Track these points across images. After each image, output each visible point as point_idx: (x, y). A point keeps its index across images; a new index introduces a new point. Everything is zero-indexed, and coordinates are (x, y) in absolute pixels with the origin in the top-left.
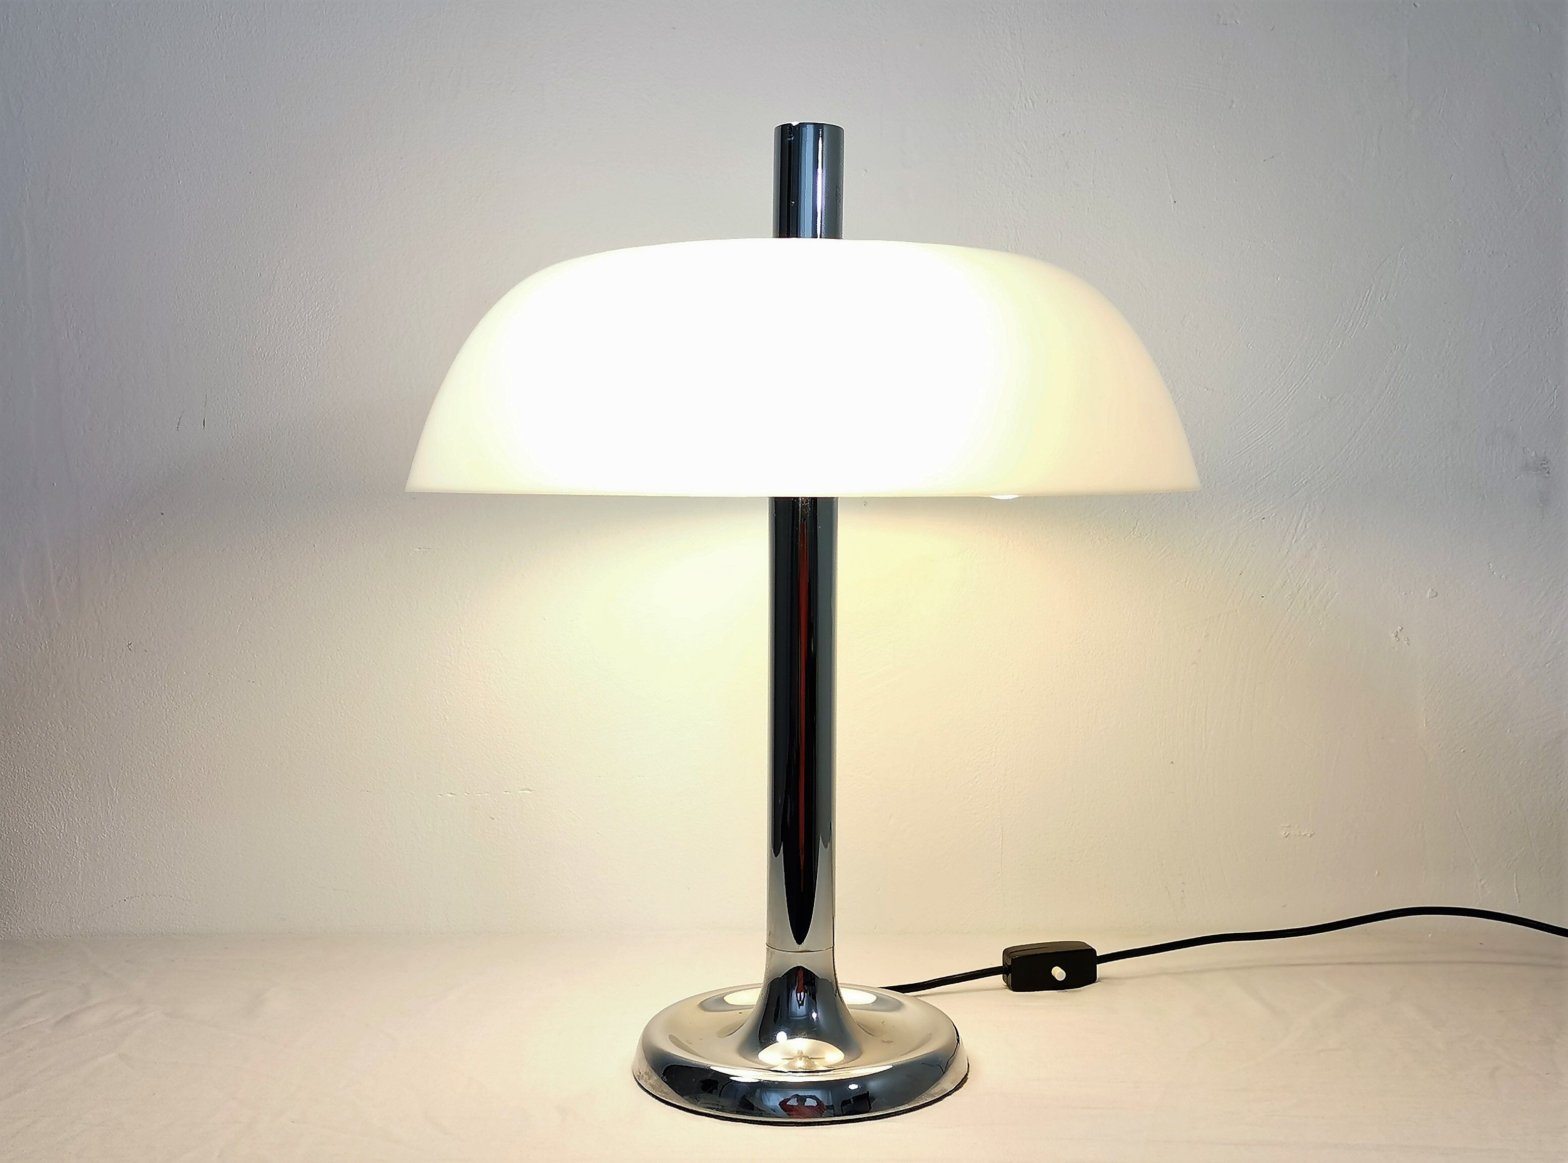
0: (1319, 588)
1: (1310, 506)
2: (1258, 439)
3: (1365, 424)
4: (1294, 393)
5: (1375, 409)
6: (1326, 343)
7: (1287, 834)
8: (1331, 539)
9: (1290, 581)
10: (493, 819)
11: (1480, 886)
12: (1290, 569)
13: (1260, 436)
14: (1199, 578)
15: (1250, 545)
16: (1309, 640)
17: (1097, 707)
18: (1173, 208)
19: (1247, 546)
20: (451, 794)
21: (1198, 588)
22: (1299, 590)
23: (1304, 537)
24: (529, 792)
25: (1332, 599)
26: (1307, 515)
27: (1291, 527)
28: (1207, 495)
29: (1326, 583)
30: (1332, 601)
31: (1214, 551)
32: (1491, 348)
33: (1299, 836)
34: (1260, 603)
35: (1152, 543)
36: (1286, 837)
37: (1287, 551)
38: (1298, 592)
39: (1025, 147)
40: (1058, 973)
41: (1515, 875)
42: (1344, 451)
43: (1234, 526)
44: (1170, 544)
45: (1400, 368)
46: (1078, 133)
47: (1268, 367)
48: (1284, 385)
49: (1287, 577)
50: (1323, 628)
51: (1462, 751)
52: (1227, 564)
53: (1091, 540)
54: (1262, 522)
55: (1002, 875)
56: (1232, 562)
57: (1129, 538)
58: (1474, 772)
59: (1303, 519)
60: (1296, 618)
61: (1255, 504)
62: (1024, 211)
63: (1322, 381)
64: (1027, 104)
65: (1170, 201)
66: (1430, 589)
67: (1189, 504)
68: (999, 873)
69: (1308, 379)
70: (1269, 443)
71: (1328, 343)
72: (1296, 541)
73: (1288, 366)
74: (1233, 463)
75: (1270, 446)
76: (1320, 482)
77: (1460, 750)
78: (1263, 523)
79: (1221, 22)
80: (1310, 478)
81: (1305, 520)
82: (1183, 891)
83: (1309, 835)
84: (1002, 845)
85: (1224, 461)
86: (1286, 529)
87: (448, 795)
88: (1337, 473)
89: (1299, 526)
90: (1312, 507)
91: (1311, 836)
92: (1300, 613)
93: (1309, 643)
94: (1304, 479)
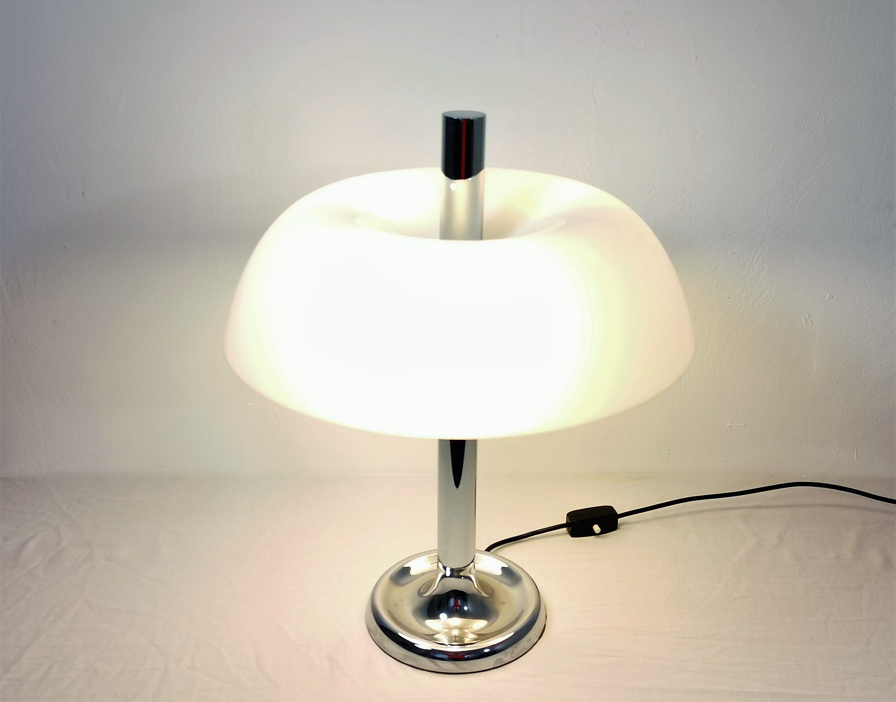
0: (763, 293)
3: (801, 198)
4: (760, 179)
5: (809, 189)
6: (783, 149)
7: (730, 425)
8: (773, 266)
9: (746, 289)
11: (836, 452)
12: (747, 282)
14: (692, 287)
15: (724, 268)
16: (754, 322)
19: (722, 270)
20: (252, 403)
21: (691, 293)
23: (757, 264)
25: (770, 299)
26: (760, 251)
27: (749, 259)
29: (767, 290)
30: (770, 300)
31: (702, 272)
32: (886, 152)
33: (737, 426)
34: (727, 301)
36: (730, 426)
37: (746, 272)
38: (750, 295)
40: (597, 528)
41: (856, 447)
42: (787, 214)
43: (716, 258)
45: (827, 165)
47: (745, 163)
48: (754, 174)
49: (744, 287)
50: (763, 316)
51: (835, 383)
52: (709, 279)
54: (732, 256)
56: (713, 278)
58: (841, 394)
59: (758, 254)
60: (748, 310)
61: (730, 245)
63: (778, 172)
66: (829, 295)
69: (770, 170)
71: (785, 149)
72: (752, 267)
73: (758, 163)
74: (718, 221)
75: (742, 211)
76: (770, 232)
77: (834, 382)
80: (764, 230)
81: (759, 255)
82: (669, 454)
83: (743, 426)
85: (713, 219)
86: (746, 260)
87: (250, 403)
88: (781, 227)
89: (755, 258)
90: (764, 247)
91: (744, 426)
92: (750, 307)
93: (754, 324)
94: (761, 231)
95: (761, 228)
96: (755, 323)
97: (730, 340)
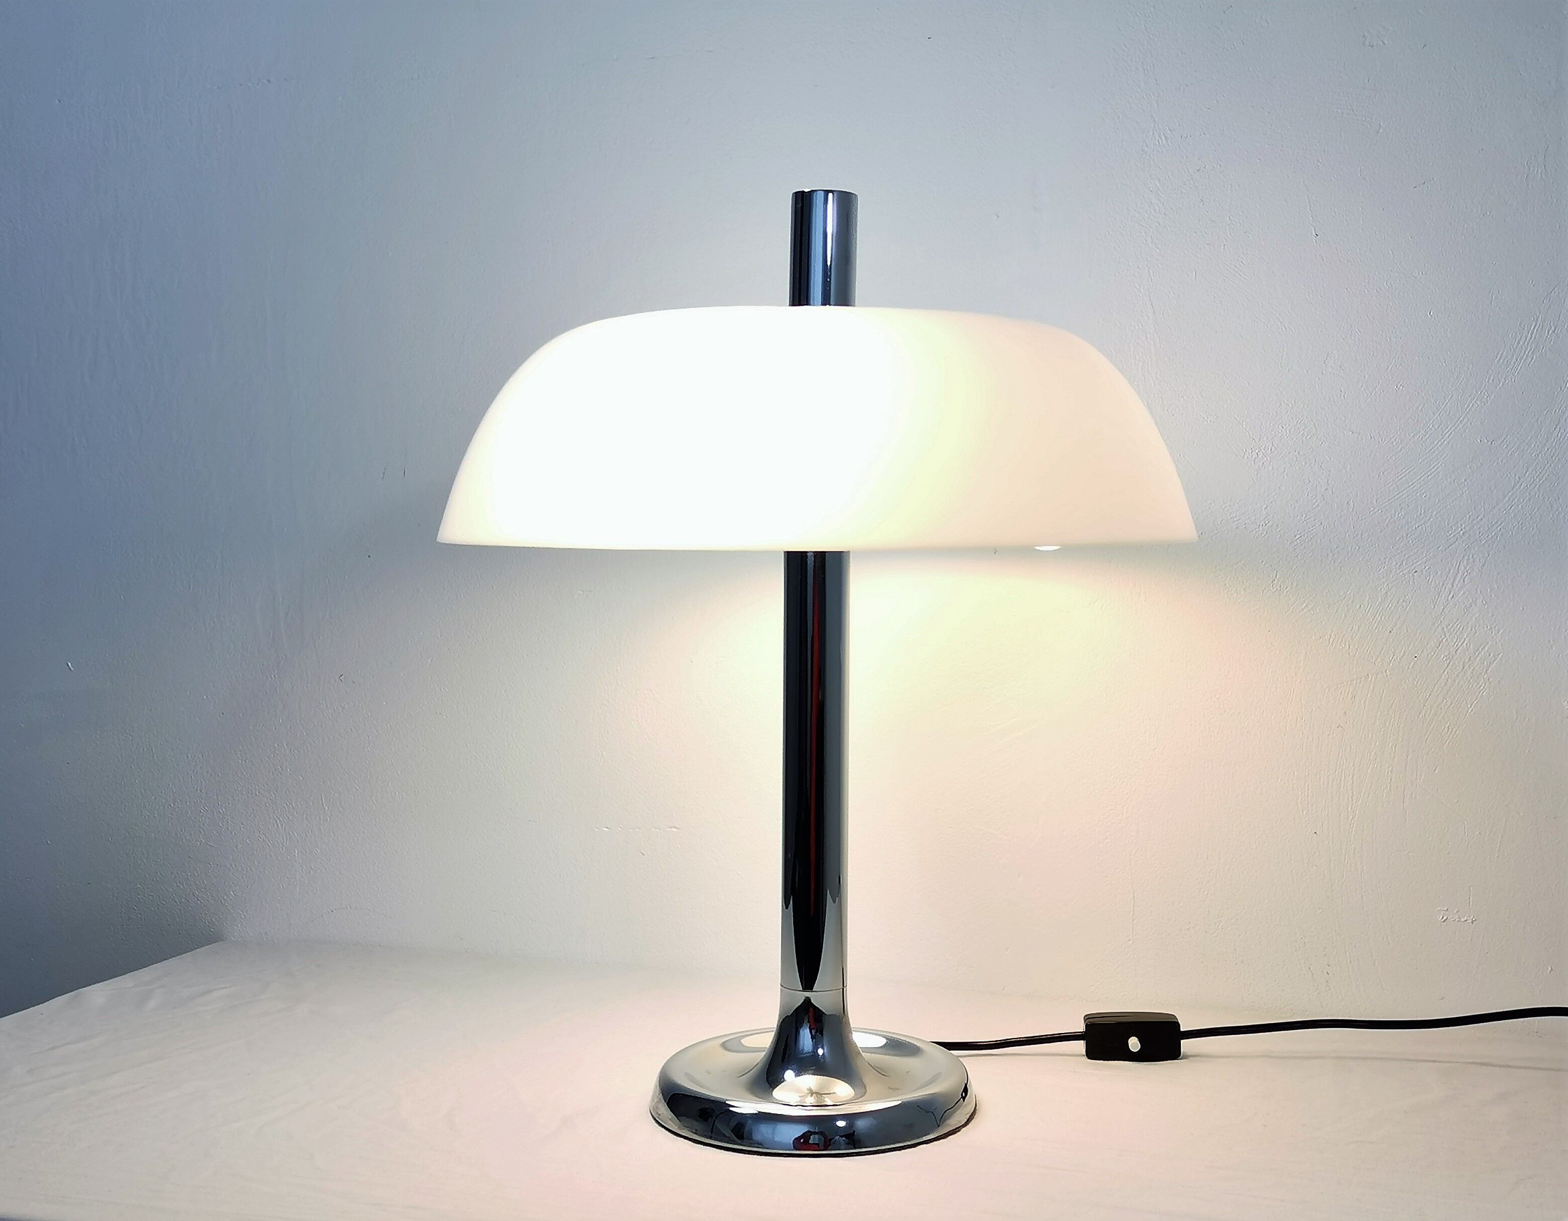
0: (1480, 649)
1: (1468, 559)
2: (1410, 486)
3: (1531, 469)
4: (1449, 436)
5: (1543, 453)
6: (1485, 381)
7: (1445, 918)
8: (1493, 595)
9: (1447, 640)
10: (643, 854)
12: (1447, 627)
13: (1411, 483)
14: (1345, 635)
15: (1401, 601)
16: (1469, 705)
17: (1234, 770)
18: (1314, 241)
19: (1398, 602)
20: (607, 828)
21: (1344, 646)
22: (1457, 650)
23: (1462, 592)
24: (675, 830)
26: (1465, 568)
27: (1447, 581)
28: (1352, 546)
29: (1488, 643)
30: (1495, 663)
31: (1360, 606)
33: (1459, 921)
34: (1412, 664)
35: (1293, 596)
36: (1444, 921)
37: (1442, 608)
38: (1456, 653)
39: (1158, 185)
40: (1134, 1044)
42: (1507, 499)
43: (1384, 580)
44: (1311, 598)
46: (1214, 167)
47: (1420, 407)
48: (1438, 427)
49: (1443, 637)
50: (1485, 692)
52: (1375, 620)
53: (1227, 592)
54: (1414, 576)
55: (1133, 943)
56: (1381, 618)
57: (1268, 591)
59: (1460, 573)
60: (1454, 680)
61: (1406, 556)
62: (1157, 250)
63: (1482, 423)
64: (1160, 141)
65: (1312, 234)
67: (1333, 556)
68: (1130, 940)
69: (1466, 420)
70: (1422, 490)
71: (1488, 381)
72: (1453, 596)
73: (1443, 407)
74: (1382, 512)
75: (1423, 494)
76: (1479, 533)
78: (1416, 577)
79: (1367, 43)
80: (1468, 528)
81: (1463, 574)
82: (1328, 974)
83: (1470, 921)
84: (1133, 910)
85: (1372, 509)
86: (1441, 585)
87: (605, 829)
88: (1499, 523)
89: (1457, 582)
90: (1471, 560)
91: (1473, 922)
92: (1457, 676)
93: (1468, 709)
94: (1462, 530)
95: (1461, 525)
96: (1471, 707)
97: (1426, 741)
